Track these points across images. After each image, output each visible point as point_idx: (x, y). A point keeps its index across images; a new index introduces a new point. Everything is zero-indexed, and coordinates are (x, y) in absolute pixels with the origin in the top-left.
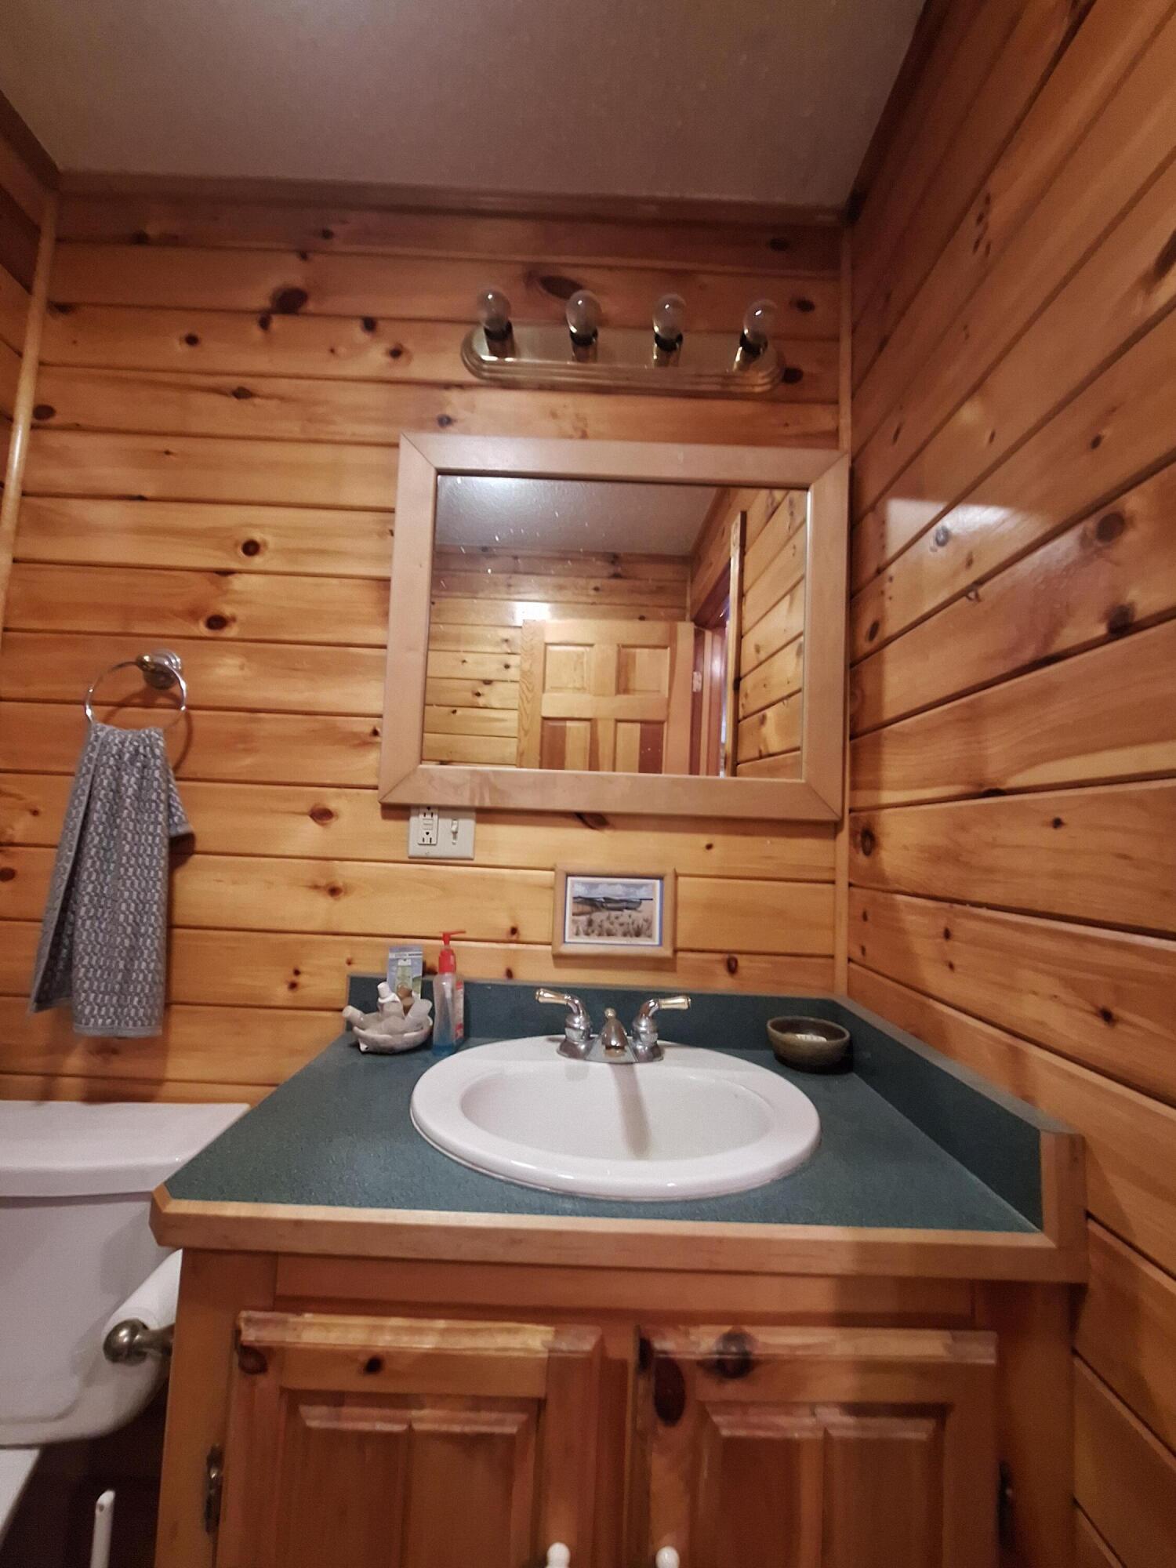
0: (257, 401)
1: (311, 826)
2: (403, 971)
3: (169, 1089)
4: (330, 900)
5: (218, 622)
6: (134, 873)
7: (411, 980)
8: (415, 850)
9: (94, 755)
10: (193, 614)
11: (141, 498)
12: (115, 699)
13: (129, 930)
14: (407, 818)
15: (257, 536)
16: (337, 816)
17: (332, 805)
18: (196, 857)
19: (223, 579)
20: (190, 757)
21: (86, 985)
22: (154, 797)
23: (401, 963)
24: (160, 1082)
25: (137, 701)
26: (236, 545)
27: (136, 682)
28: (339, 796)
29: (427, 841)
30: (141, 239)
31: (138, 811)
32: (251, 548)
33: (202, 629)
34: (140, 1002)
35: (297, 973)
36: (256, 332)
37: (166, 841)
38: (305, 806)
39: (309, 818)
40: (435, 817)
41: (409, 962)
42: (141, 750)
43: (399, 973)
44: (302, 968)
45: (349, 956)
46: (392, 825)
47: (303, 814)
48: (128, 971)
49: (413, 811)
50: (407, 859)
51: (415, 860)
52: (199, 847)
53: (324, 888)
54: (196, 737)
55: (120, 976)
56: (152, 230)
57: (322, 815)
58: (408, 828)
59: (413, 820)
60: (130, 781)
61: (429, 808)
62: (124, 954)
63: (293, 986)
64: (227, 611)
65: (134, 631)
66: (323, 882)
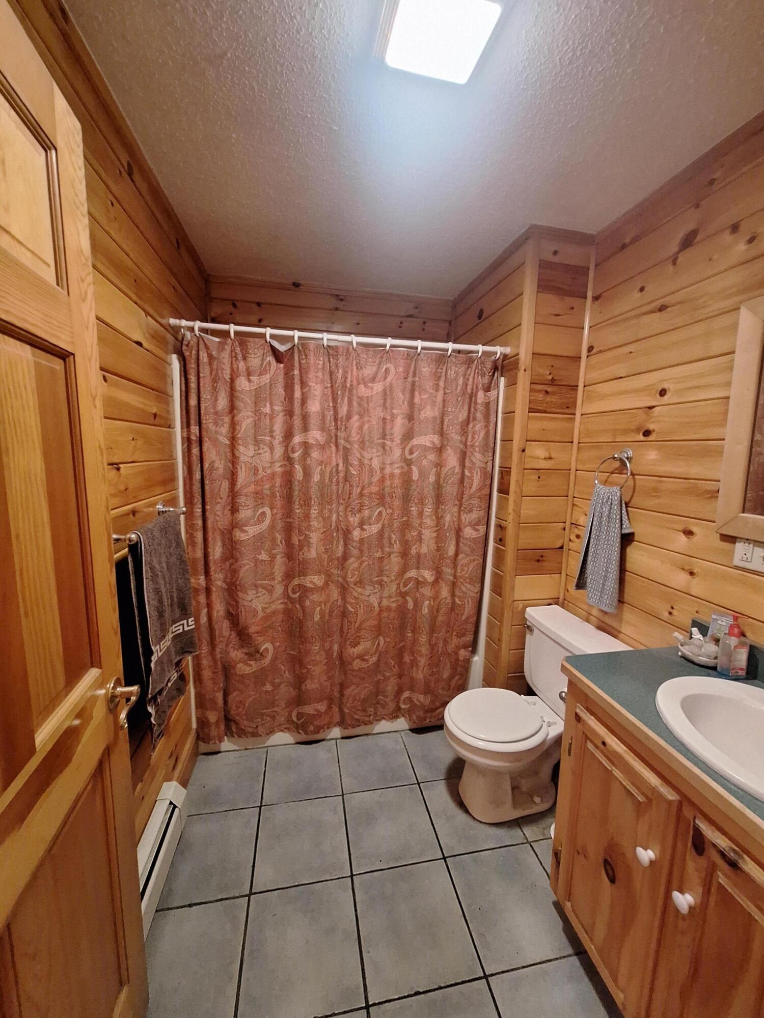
0: (669, 309)
1: (683, 538)
2: (720, 627)
3: (621, 636)
4: (689, 577)
5: (647, 433)
6: (607, 547)
7: (723, 633)
8: (737, 562)
9: (595, 498)
10: (638, 430)
11: (621, 378)
12: (610, 471)
13: (604, 569)
14: (735, 543)
15: (666, 386)
16: (696, 536)
17: (694, 529)
18: (635, 542)
19: (651, 411)
20: (634, 498)
21: (591, 585)
22: (614, 517)
23: (719, 622)
24: (620, 632)
25: (617, 471)
26: (656, 393)
27: (617, 464)
28: (697, 524)
29: (745, 559)
30: (624, 247)
31: (609, 522)
32: (663, 393)
33: (641, 437)
34: (608, 597)
35: (672, 608)
36: (671, 268)
37: (619, 536)
38: (681, 527)
39: (682, 534)
40: (751, 546)
41: (724, 624)
42: (610, 497)
43: (718, 627)
44: (674, 607)
45: (697, 609)
46: (726, 545)
47: (679, 531)
48: (604, 585)
49: (738, 540)
50: (732, 566)
51: (737, 568)
52: (636, 538)
53: (688, 570)
54: (637, 488)
55: (601, 586)
56: (628, 240)
57: (689, 533)
58: (734, 547)
59: (737, 544)
60: (606, 510)
61: (748, 540)
62: (602, 578)
63: (670, 613)
64: (651, 427)
65: (617, 440)
66: (687, 568)
